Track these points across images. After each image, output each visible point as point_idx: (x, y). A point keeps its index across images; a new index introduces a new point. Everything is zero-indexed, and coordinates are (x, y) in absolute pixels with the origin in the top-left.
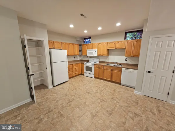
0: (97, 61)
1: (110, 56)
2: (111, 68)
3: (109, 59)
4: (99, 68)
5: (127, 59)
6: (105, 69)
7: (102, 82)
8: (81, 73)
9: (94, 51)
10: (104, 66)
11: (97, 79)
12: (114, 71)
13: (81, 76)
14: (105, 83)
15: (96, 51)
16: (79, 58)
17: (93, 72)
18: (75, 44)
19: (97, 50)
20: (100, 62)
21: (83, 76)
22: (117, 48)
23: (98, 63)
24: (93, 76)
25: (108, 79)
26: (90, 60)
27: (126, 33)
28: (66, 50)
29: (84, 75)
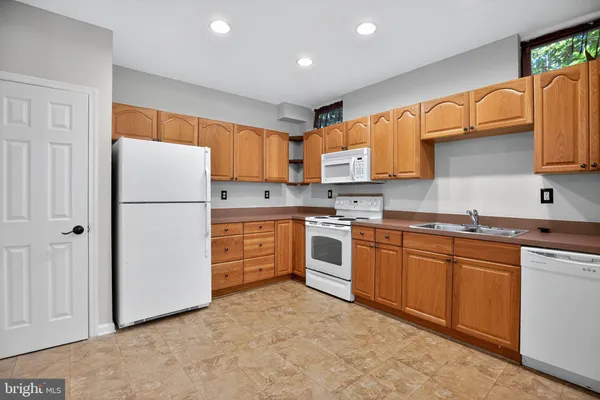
0: (371, 211)
1: (441, 182)
2: (448, 248)
3: (435, 198)
4: (377, 246)
5: (551, 191)
6: (409, 253)
7: (394, 329)
8: (290, 271)
9: (354, 159)
10: (403, 233)
11: (368, 312)
12: (469, 268)
13: (290, 284)
14: (408, 342)
15: (366, 159)
16: (290, 199)
17: (346, 268)
18: (271, 133)
19: (366, 150)
20: (387, 215)
21: (298, 286)
22: (478, 128)
23: (376, 218)
24: (345, 291)
25: (433, 318)
26: (341, 204)
27: (526, 47)
28: (209, 150)
29: (302, 279)
